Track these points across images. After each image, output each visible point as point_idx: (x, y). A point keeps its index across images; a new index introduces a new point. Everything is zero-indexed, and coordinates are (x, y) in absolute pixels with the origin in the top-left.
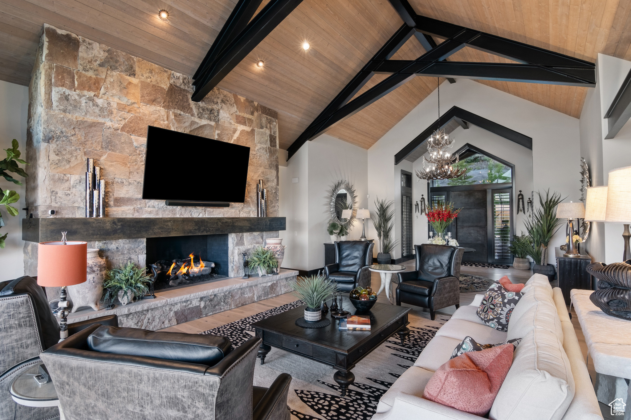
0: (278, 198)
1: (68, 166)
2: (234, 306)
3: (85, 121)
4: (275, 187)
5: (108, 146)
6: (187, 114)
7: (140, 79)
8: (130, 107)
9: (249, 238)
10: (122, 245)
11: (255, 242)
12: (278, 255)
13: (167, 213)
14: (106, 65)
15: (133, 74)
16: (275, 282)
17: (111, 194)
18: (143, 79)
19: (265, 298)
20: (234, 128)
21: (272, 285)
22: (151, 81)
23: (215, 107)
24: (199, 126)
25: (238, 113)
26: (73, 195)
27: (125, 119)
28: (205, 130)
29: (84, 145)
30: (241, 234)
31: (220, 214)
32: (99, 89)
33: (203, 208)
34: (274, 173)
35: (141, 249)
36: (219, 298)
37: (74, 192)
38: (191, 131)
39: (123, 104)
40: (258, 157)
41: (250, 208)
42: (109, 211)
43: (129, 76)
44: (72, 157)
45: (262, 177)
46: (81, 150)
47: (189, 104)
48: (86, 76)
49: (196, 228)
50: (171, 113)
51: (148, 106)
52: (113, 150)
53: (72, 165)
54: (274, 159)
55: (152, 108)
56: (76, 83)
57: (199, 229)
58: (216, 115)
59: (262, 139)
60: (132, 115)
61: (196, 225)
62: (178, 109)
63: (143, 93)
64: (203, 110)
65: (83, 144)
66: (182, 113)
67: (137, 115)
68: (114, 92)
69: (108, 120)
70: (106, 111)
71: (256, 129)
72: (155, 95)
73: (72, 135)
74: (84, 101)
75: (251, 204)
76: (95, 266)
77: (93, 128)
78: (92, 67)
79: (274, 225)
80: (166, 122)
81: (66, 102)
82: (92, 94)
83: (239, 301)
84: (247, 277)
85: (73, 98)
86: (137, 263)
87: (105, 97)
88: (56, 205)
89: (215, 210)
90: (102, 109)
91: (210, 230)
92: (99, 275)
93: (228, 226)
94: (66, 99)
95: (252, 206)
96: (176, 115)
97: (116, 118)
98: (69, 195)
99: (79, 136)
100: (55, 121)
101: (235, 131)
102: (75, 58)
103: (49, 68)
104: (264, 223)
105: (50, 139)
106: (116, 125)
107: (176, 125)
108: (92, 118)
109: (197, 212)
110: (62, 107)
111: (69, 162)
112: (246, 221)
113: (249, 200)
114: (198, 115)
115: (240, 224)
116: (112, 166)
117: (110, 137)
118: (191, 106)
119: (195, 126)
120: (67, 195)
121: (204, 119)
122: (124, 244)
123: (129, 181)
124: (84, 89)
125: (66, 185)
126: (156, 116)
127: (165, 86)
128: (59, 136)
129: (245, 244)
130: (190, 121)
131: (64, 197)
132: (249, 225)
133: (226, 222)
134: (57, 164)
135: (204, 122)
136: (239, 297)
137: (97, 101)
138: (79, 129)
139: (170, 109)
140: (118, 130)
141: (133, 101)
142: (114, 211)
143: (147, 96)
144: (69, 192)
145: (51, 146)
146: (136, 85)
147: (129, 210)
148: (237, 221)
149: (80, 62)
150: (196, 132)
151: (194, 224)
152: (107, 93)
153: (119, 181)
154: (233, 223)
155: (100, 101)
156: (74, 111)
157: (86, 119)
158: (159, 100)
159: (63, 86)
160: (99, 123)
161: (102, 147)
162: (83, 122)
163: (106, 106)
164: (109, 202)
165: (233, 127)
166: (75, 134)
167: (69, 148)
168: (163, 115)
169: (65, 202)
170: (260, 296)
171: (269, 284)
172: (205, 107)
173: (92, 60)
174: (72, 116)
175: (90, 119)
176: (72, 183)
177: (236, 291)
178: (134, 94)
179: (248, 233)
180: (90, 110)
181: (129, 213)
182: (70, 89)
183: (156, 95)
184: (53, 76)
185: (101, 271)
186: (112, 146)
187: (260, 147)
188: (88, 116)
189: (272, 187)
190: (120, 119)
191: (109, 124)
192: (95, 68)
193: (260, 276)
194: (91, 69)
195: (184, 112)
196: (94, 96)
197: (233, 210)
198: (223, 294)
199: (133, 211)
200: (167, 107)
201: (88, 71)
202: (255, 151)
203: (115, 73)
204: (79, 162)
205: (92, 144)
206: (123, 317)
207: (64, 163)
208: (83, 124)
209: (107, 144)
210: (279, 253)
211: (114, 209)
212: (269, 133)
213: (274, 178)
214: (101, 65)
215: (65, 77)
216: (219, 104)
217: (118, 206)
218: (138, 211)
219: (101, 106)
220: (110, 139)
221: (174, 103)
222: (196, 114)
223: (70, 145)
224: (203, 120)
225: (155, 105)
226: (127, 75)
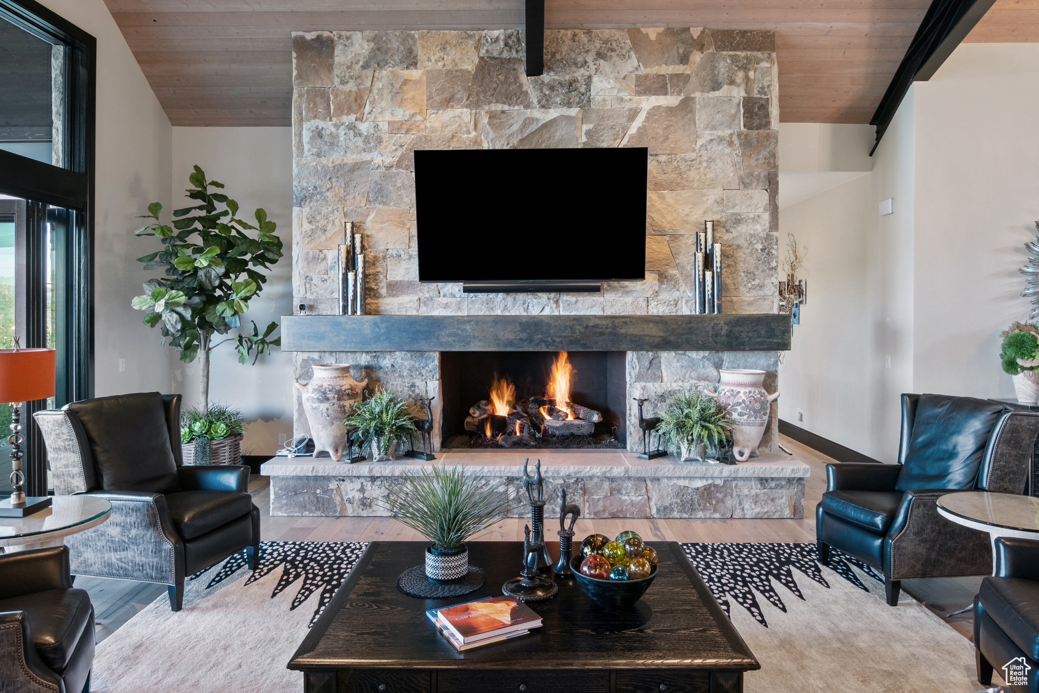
0: (774, 264)
1: (323, 238)
2: (589, 513)
3: (344, 165)
4: (763, 235)
5: (377, 197)
6: (516, 108)
7: (425, 67)
8: (409, 123)
9: (675, 364)
10: (400, 361)
11: (694, 374)
12: (741, 414)
13: (477, 306)
14: (372, 64)
15: (414, 64)
16: (719, 482)
17: (381, 277)
18: (430, 66)
19: (685, 516)
20: (630, 109)
21: (707, 488)
22: (444, 65)
23: (580, 74)
24: (540, 124)
25: (643, 71)
26: (331, 280)
27: (401, 146)
28: (557, 130)
29: (343, 202)
30: (651, 354)
31: (594, 308)
32: (361, 106)
33: (553, 295)
34: (761, 197)
35: (431, 371)
36: (550, 487)
37: (332, 277)
38: (521, 140)
39: (399, 122)
40: (705, 164)
41: (678, 293)
42: (379, 305)
43: (407, 68)
44: (328, 222)
45: (717, 212)
46: (340, 211)
47: (521, 86)
48: (345, 92)
49: (524, 336)
50: (483, 113)
51: (441, 112)
52: (385, 204)
53: (329, 236)
54: (761, 161)
55: (447, 115)
56: (332, 107)
57: (530, 340)
58: (583, 90)
59: (719, 116)
60: (413, 137)
61: (523, 331)
62: (497, 102)
63: (430, 92)
64: (552, 88)
65: (342, 200)
66: (506, 107)
67: (420, 134)
68: (383, 104)
69: (376, 153)
70: (374, 141)
71: (697, 95)
72: (451, 90)
73: (328, 190)
74: (343, 132)
75: (681, 282)
76: (330, 391)
77: (356, 173)
78: (352, 74)
79: (744, 335)
80: (474, 134)
81: (319, 141)
82: (352, 117)
83: (604, 506)
84: (646, 456)
85: (328, 132)
86: (424, 394)
87: (372, 118)
88: (312, 297)
89: (581, 298)
90: (367, 140)
91: (554, 341)
92: (335, 406)
93: (602, 334)
94: (319, 136)
95: (683, 288)
96: (492, 116)
97: (389, 149)
98: (326, 280)
99: (336, 188)
100: (306, 172)
101: (633, 114)
102: (330, 68)
103: (299, 97)
104: (709, 329)
105: (302, 200)
106: (389, 160)
107: (492, 135)
108: (354, 156)
109: (539, 303)
110: (315, 150)
111: (325, 231)
112: (651, 325)
113: (675, 272)
114: (539, 102)
115: (632, 330)
116: (382, 229)
117: (380, 182)
118: (525, 88)
119: (534, 127)
120: (323, 281)
121: (555, 107)
122: (402, 359)
123: (408, 253)
124: (342, 113)
125: (322, 266)
126: (454, 127)
127: (470, 65)
128: (312, 194)
129: (665, 379)
130: (523, 118)
131: (320, 284)
132: (661, 334)
133: (596, 326)
134: (310, 236)
135: (554, 113)
136: (606, 497)
137: (360, 128)
138: (337, 177)
139: (480, 106)
140: (392, 167)
141: (412, 112)
142: (387, 304)
143: (438, 94)
144: (326, 277)
145: (303, 210)
146: (417, 82)
147: (410, 302)
148: (626, 323)
149: (336, 71)
150: (535, 138)
151: (519, 329)
152: (374, 110)
153: (395, 252)
154: (614, 329)
155: (364, 127)
156: (331, 152)
157: (345, 161)
158: (459, 96)
159: (315, 117)
160: (363, 162)
161: (368, 201)
162: (342, 166)
163: (373, 132)
164: (379, 290)
165: (628, 106)
166: (331, 188)
167: (324, 211)
168: (467, 123)
169: (322, 292)
170: (666, 508)
171: (699, 484)
172: (554, 80)
173: (352, 63)
174: (328, 160)
175: (351, 158)
176: (329, 262)
177: (595, 480)
178: (413, 99)
179: (673, 354)
180: (351, 145)
181: (411, 307)
182: (324, 119)
183: (453, 88)
184: (304, 106)
185: (339, 399)
186: (382, 196)
187: (709, 138)
188: (349, 155)
189: (752, 236)
190: (394, 148)
191: (378, 160)
192: (357, 74)
193: (683, 459)
194: (351, 77)
195: (510, 105)
196: (356, 120)
197: (629, 299)
198: (561, 482)
199: (417, 304)
200: (474, 104)
201: (347, 83)
202: (694, 150)
203: (385, 73)
204: (337, 229)
205: (354, 198)
206: (366, 480)
207: (319, 233)
208: (342, 169)
209: (376, 194)
210: (743, 408)
211: (389, 300)
212: (743, 94)
213: (761, 210)
214: (365, 66)
215: (318, 103)
216: (591, 64)
217: (393, 296)
218: (425, 305)
219: (365, 134)
220: (381, 185)
221: (489, 94)
222: (535, 101)
223: (326, 205)
224: (551, 111)
225: (452, 107)
226: (403, 69)
